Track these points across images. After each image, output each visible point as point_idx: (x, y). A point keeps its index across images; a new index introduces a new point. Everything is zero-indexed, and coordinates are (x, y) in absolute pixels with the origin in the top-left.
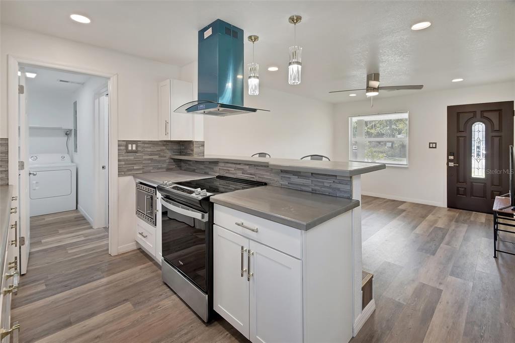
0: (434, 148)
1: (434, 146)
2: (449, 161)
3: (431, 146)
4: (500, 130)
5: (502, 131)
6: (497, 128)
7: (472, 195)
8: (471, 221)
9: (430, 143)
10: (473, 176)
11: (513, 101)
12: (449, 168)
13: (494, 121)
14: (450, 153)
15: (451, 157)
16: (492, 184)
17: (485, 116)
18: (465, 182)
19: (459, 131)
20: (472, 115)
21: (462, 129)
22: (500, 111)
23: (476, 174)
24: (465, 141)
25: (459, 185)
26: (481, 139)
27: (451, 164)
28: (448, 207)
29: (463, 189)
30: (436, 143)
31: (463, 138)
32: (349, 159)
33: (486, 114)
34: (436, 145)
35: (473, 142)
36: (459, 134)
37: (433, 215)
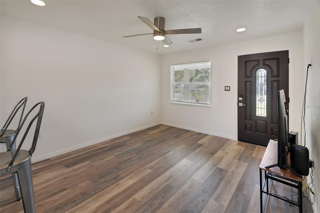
0: (228, 90)
1: (228, 89)
2: (239, 101)
3: (226, 89)
4: (278, 76)
5: (279, 77)
6: (275, 74)
7: (256, 131)
8: (252, 157)
9: (225, 87)
10: (257, 114)
11: (288, 51)
12: (239, 107)
13: (273, 68)
14: (240, 95)
15: (241, 99)
16: (272, 122)
17: (266, 63)
18: (251, 119)
19: (246, 77)
20: (256, 63)
21: (248, 75)
22: (278, 59)
23: (260, 113)
24: (251, 85)
25: (246, 122)
26: (263, 83)
27: (241, 104)
28: (238, 140)
29: (250, 125)
30: (229, 87)
31: (249, 83)
32: (171, 99)
33: (267, 62)
34: (230, 89)
35: (257, 86)
36: (247, 79)
37: (222, 150)
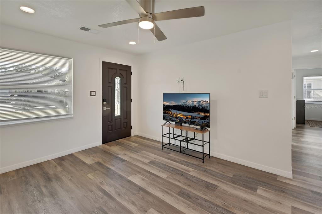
0: (94, 96)
1: (94, 94)
2: (103, 106)
3: (92, 94)
4: (127, 83)
9: (91, 92)
10: (115, 115)
11: (131, 67)
13: (124, 77)
16: (124, 118)
17: (121, 73)
19: (109, 82)
20: (115, 71)
22: (127, 71)
23: (117, 113)
25: (109, 123)
27: (105, 108)
28: (103, 144)
29: (111, 126)
30: (95, 92)
31: (111, 88)
35: (115, 90)
36: (109, 85)
